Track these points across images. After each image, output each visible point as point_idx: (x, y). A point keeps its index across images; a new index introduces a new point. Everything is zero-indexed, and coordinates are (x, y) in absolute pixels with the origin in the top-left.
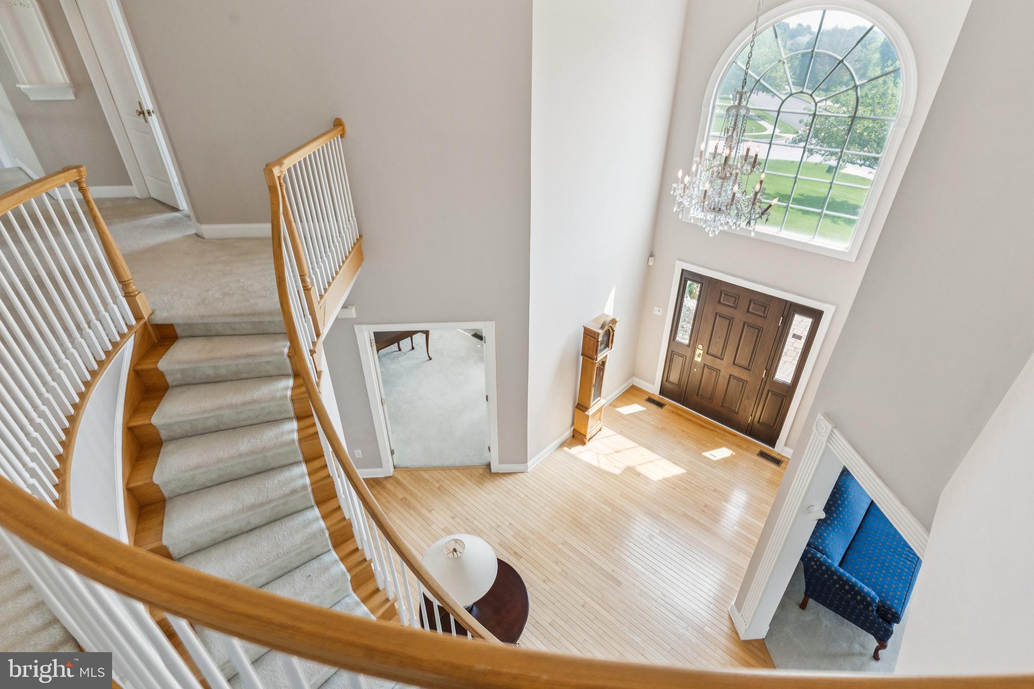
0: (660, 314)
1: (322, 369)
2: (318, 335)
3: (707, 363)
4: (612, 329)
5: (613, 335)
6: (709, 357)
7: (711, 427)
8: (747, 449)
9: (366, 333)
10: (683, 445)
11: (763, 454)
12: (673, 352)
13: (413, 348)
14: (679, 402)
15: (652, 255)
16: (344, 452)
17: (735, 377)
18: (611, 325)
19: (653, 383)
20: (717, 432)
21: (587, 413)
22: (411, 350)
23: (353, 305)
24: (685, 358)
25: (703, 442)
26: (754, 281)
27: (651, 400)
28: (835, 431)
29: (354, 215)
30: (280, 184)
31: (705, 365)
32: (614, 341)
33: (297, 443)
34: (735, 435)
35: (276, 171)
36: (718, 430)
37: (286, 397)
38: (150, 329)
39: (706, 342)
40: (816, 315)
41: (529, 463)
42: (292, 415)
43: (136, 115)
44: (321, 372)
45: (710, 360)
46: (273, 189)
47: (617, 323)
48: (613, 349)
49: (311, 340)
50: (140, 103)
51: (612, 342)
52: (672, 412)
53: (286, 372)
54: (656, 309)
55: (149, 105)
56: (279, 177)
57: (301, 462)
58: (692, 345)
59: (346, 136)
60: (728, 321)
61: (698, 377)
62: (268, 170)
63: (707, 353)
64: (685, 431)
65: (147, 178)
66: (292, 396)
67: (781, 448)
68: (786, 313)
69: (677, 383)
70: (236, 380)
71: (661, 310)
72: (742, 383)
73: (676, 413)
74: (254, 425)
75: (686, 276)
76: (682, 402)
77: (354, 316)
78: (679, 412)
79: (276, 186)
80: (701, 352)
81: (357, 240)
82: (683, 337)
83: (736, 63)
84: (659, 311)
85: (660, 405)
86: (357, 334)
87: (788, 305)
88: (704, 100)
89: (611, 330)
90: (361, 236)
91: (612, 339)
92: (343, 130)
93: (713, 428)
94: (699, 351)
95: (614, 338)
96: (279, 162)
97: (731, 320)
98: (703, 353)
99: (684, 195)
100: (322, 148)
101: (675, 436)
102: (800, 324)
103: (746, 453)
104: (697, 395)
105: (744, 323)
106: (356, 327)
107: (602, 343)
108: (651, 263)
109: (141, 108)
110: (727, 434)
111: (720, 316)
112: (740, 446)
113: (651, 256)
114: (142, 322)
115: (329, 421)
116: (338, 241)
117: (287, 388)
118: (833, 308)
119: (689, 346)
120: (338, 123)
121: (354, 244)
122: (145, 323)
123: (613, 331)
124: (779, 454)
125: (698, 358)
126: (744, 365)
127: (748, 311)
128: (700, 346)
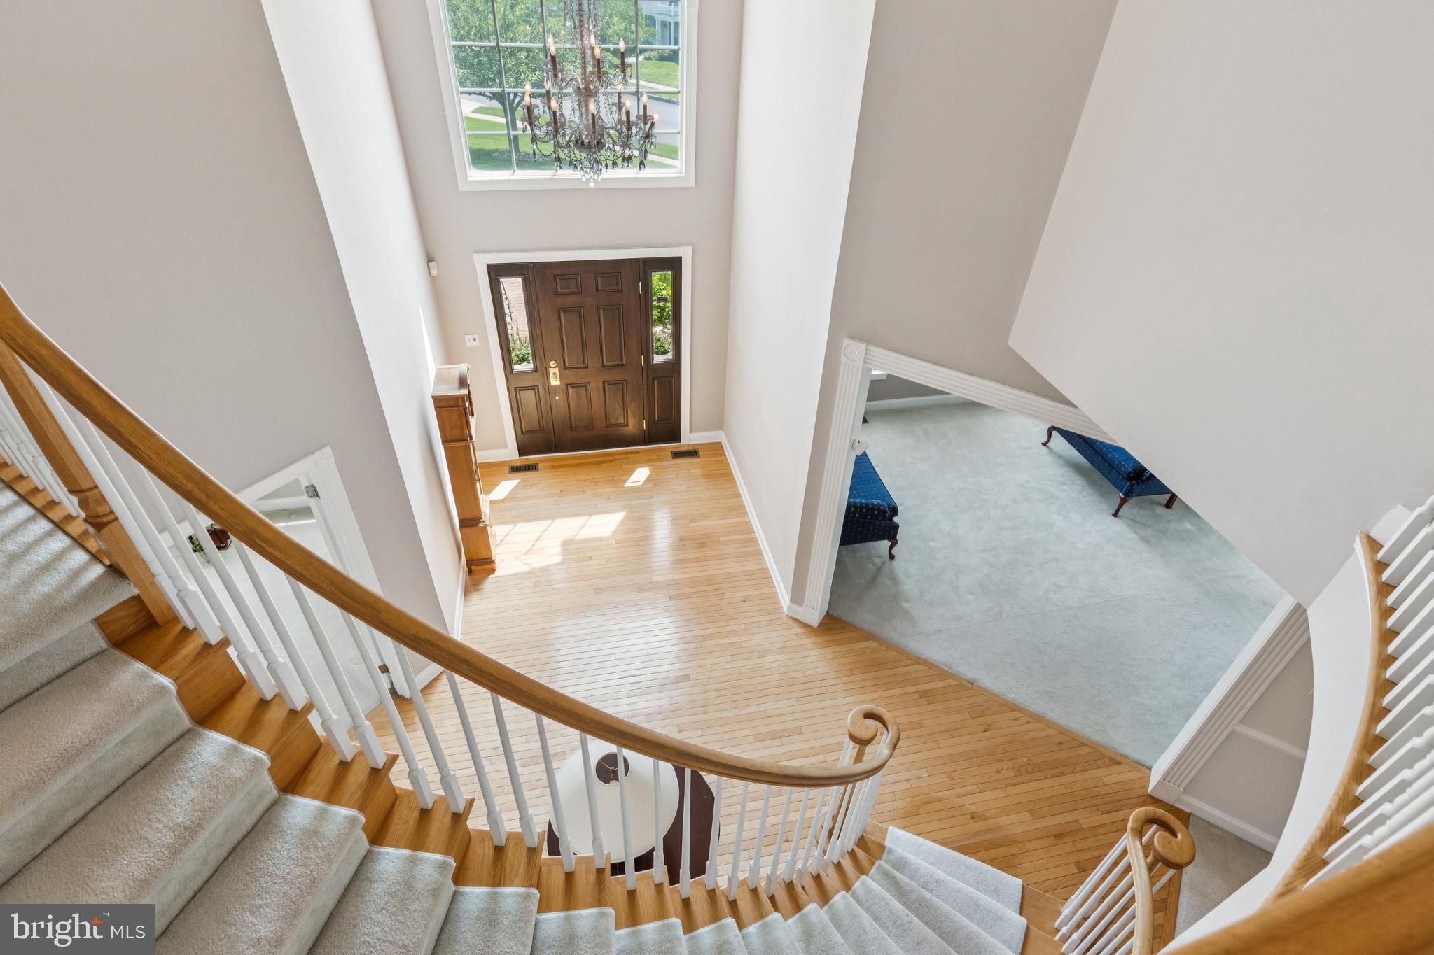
0: (476, 344)
3: (569, 381)
6: (568, 372)
7: (608, 458)
8: (660, 459)
10: (601, 495)
11: (677, 455)
12: (518, 389)
14: (550, 451)
15: (431, 260)
17: (609, 383)
19: (505, 446)
20: (617, 460)
21: (481, 525)
24: (536, 389)
25: (616, 478)
26: (592, 248)
27: (515, 469)
28: (871, 347)
31: (567, 385)
34: (637, 452)
36: (617, 457)
40: (673, 265)
45: (573, 377)
52: (553, 467)
54: (468, 339)
58: (541, 370)
60: (577, 313)
61: (563, 406)
63: (566, 368)
64: (587, 479)
67: (689, 437)
68: (642, 275)
69: (538, 428)
71: (477, 338)
72: (621, 385)
73: (557, 466)
75: (497, 272)
76: (555, 449)
78: (560, 463)
80: (557, 370)
84: (474, 339)
85: (532, 468)
87: (641, 264)
93: (612, 458)
94: (554, 371)
97: (578, 310)
98: (559, 370)
101: (584, 491)
102: (660, 283)
103: (662, 463)
104: (571, 429)
105: (598, 308)
108: (434, 273)
110: (628, 456)
111: (563, 312)
112: (650, 460)
113: (429, 262)
118: (689, 250)
119: (535, 370)
124: (688, 445)
125: (555, 382)
126: (617, 363)
127: (597, 291)
128: (552, 363)
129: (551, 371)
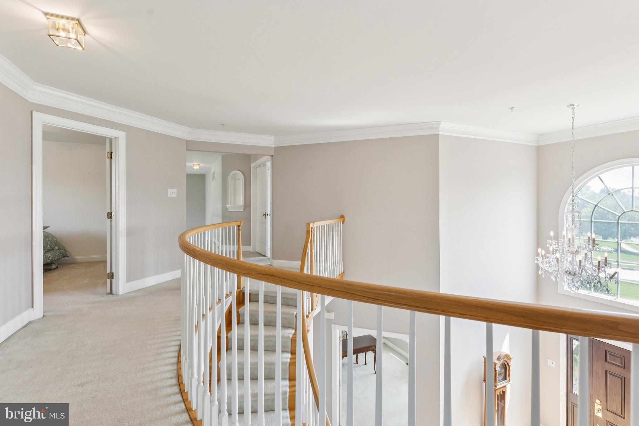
0: (553, 366)
1: (310, 329)
2: (312, 310)
4: (508, 364)
5: (509, 370)
6: (609, 414)
9: (337, 330)
12: (573, 404)
13: (366, 364)
16: (311, 361)
18: (505, 359)
22: (364, 365)
23: (333, 311)
29: (342, 260)
30: (312, 231)
31: (607, 421)
32: (511, 375)
33: (288, 365)
35: (311, 225)
37: (289, 337)
38: (241, 293)
39: (603, 399)
42: (290, 350)
43: (262, 215)
44: (309, 330)
45: (612, 418)
46: (308, 232)
47: (511, 360)
48: (511, 382)
49: (308, 311)
50: (265, 212)
51: (509, 375)
53: (292, 326)
55: (269, 211)
56: (312, 228)
57: (287, 379)
59: (345, 223)
62: (308, 225)
63: (607, 410)
65: (258, 243)
66: (292, 338)
70: (268, 326)
71: (554, 362)
74: (270, 351)
77: (333, 318)
79: (310, 231)
80: (600, 407)
81: (341, 273)
83: (577, 196)
86: (332, 331)
88: (559, 217)
89: (506, 364)
90: (343, 272)
91: (509, 373)
92: (344, 220)
94: (598, 406)
95: (511, 372)
96: (314, 223)
98: (602, 408)
99: (543, 262)
100: (333, 224)
106: (333, 326)
107: (500, 374)
109: (265, 213)
114: (239, 290)
115: (307, 343)
116: (332, 269)
117: (291, 333)
120: (342, 217)
121: (340, 274)
122: (240, 291)
123: (509, 366)
125: (598, 414)
128: (598, 401)
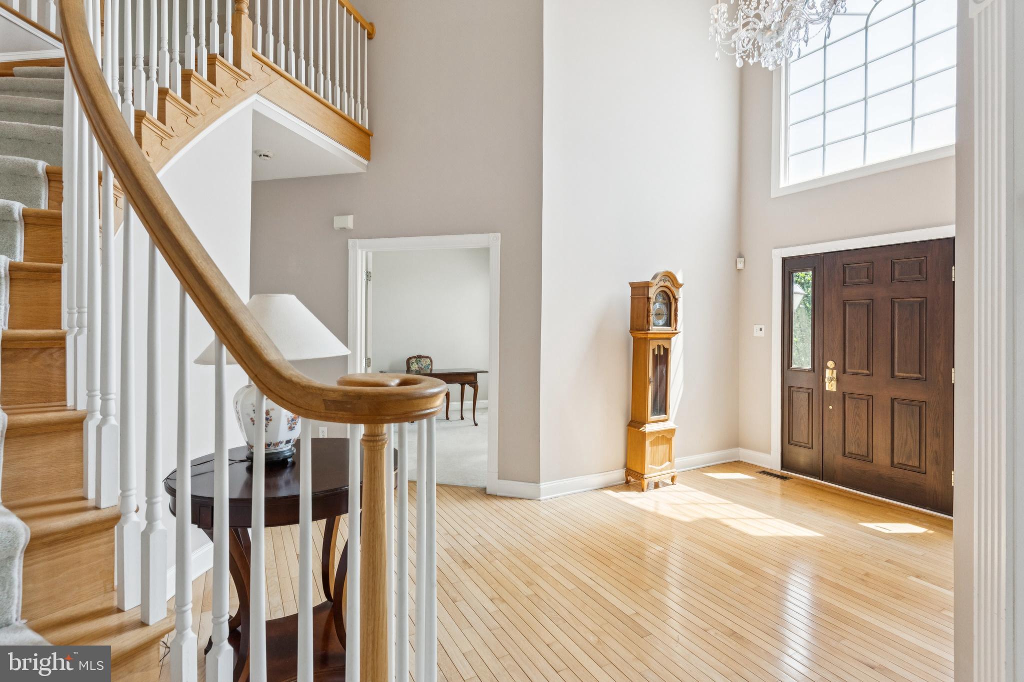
0: (761, 334)
3: (848, 389)
4: (674, 297)
5: (676, 309)
6: (847, 379)
9: (359, 252)
10: (822, 512)
12: (792, 389)
14: (815, 476)
15: (740, 256)
17: (902, 401)
18: (668, 284)
19: (768, 451)
20: (891, 509)
21: (642, 429)
24: (810, 392)
27: (766, 473)
31: (844, 395)
32: (679, 320)
39: (838, 354)
41: (543, 485)
45: (851, 384)
47: (680, 289)
51: (676, 320)
54: (756, 328)
58: (818, 368)
59: (375, 38)
60: (866, 309)
61: (838, 420)
69: (806, 443)
71: (763, 328)
72: (918, 408)
75: (790, 266)
76: (821, 476)
77: (351, 226)
82: (802, 359)
84: (761, 330)
85: (782, 478)
86: (349, 251)
89: (670, 295)
91: (676, 315)
92: (373, 32)
94: (830, 374)
97: (869, 306)
104: (844, 456)
105: (893, 302)
106: (351, 242)
107: (659, 314)
108: (740, 266)
110: (913, 513)
111: (851, 305)
113: (738, 257)
119: (813, 370)
123: (676, 301)
125: (831, 386)
126: (912, 375)
127: (893, 280)
128: (830, 364)
129: (828, 373)
